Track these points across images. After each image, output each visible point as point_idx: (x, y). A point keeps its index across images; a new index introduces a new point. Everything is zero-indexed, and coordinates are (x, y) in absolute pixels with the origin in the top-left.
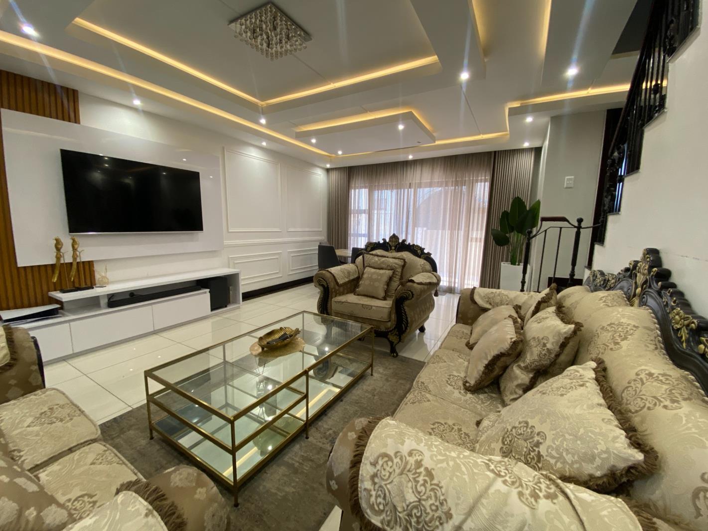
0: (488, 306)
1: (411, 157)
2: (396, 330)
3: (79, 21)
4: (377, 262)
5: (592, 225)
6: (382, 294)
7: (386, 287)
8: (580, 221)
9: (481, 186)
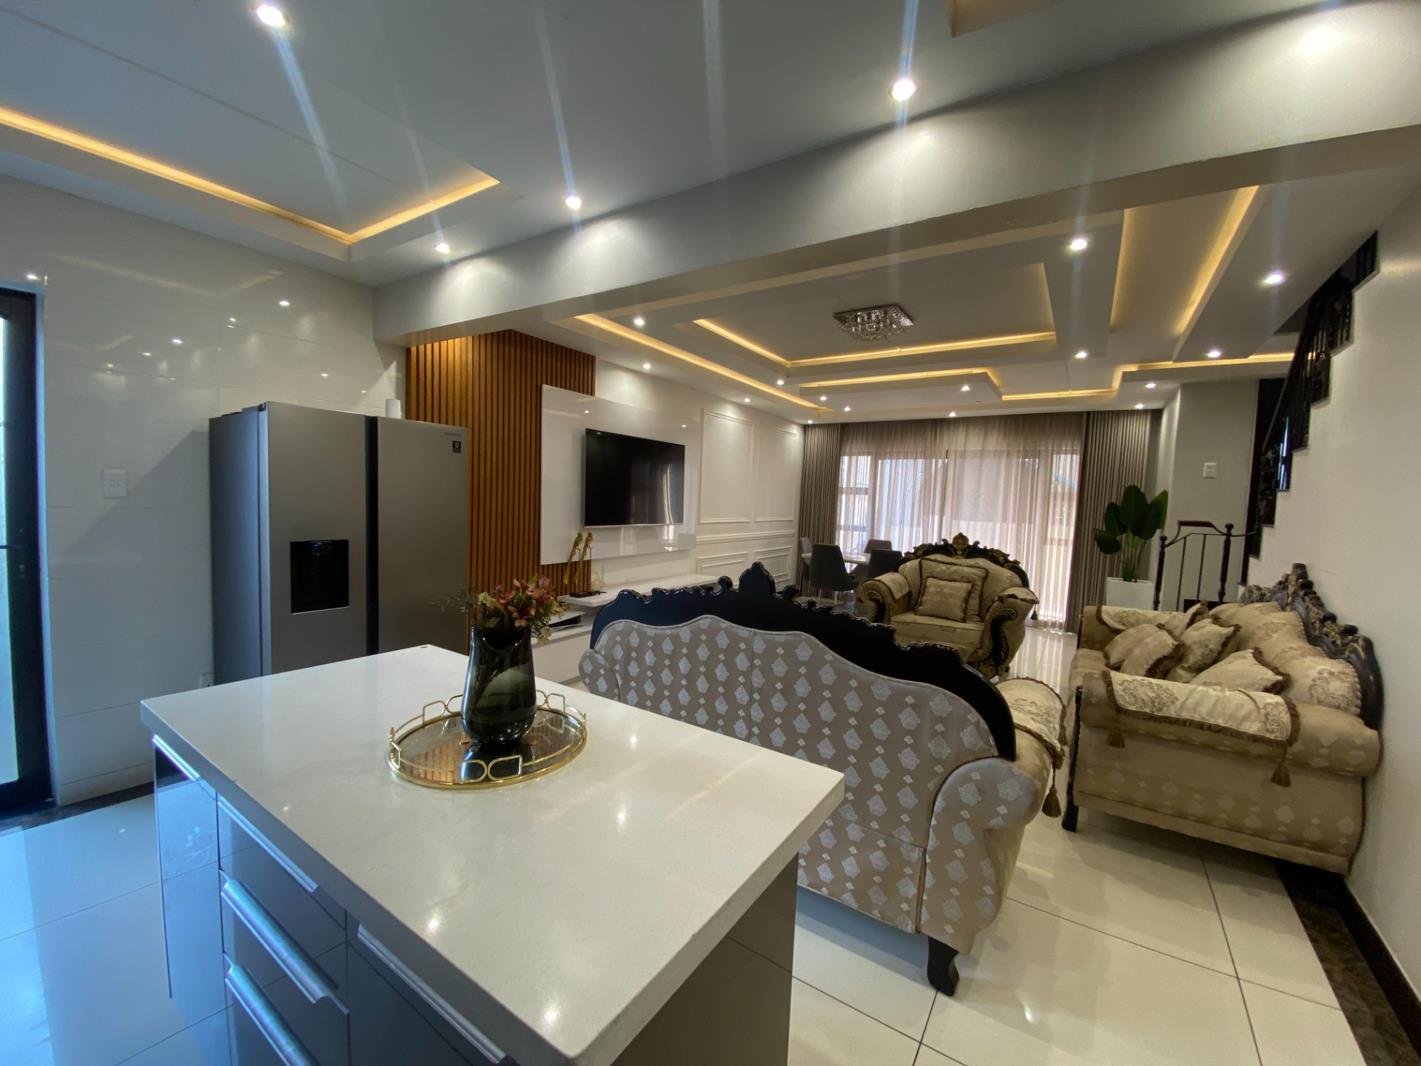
0: (1121, 627)
1: (953, 415)
2: (991, 659)
3: (703, 322)
4: (944, 571)
5: (1244, 532)
6: (960, 614)
7: (964, 605)
8: (1230, 527)
9: (1065, 460)
